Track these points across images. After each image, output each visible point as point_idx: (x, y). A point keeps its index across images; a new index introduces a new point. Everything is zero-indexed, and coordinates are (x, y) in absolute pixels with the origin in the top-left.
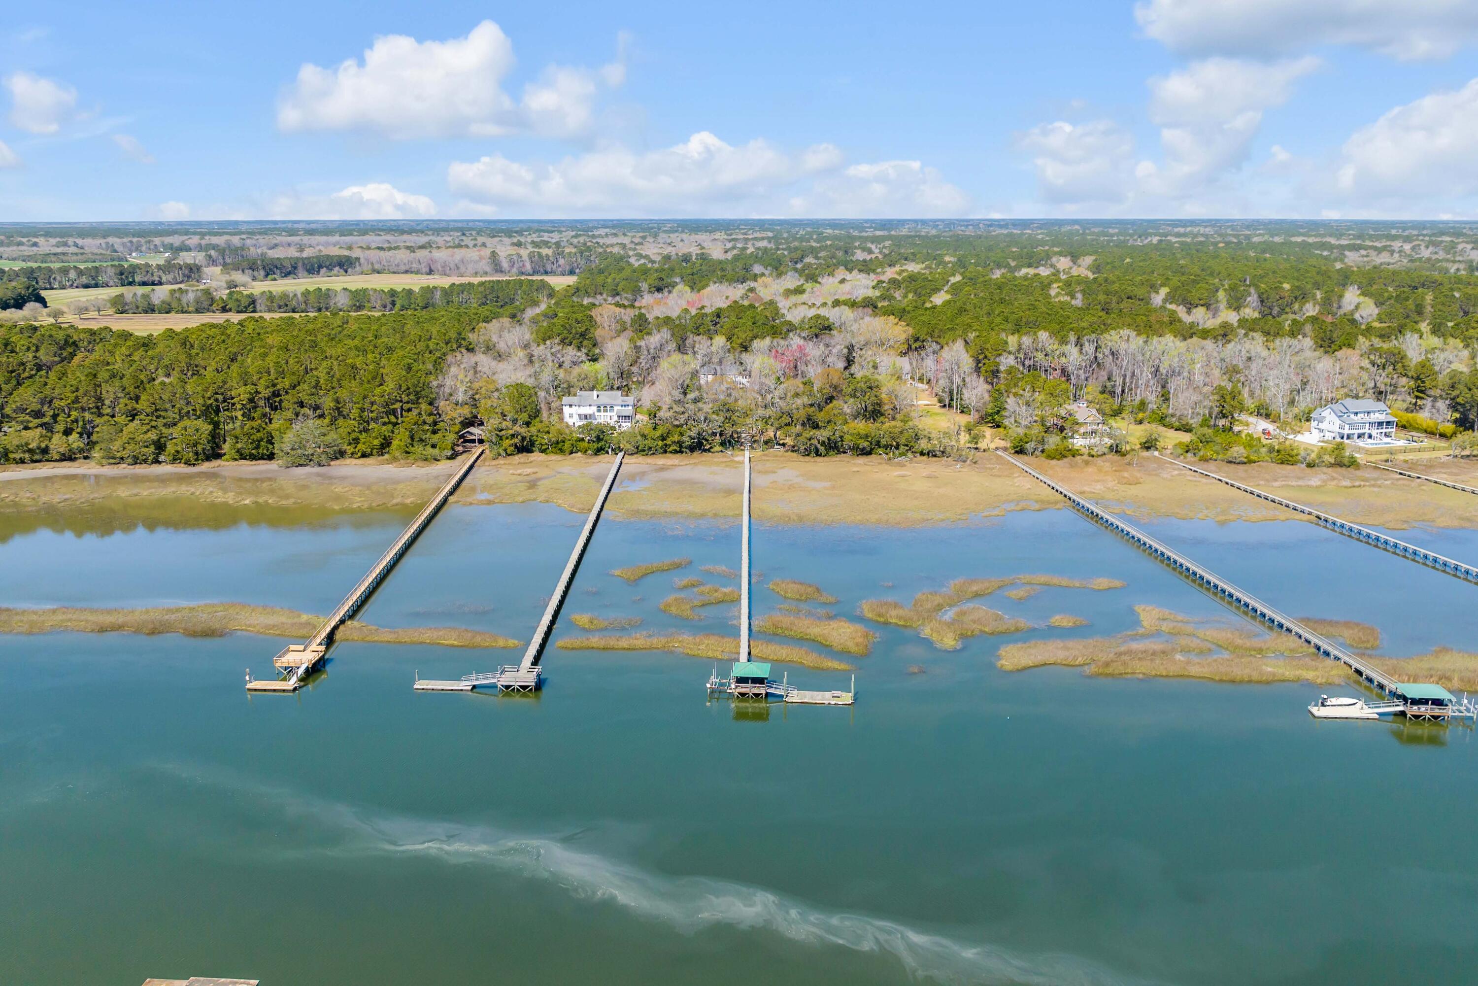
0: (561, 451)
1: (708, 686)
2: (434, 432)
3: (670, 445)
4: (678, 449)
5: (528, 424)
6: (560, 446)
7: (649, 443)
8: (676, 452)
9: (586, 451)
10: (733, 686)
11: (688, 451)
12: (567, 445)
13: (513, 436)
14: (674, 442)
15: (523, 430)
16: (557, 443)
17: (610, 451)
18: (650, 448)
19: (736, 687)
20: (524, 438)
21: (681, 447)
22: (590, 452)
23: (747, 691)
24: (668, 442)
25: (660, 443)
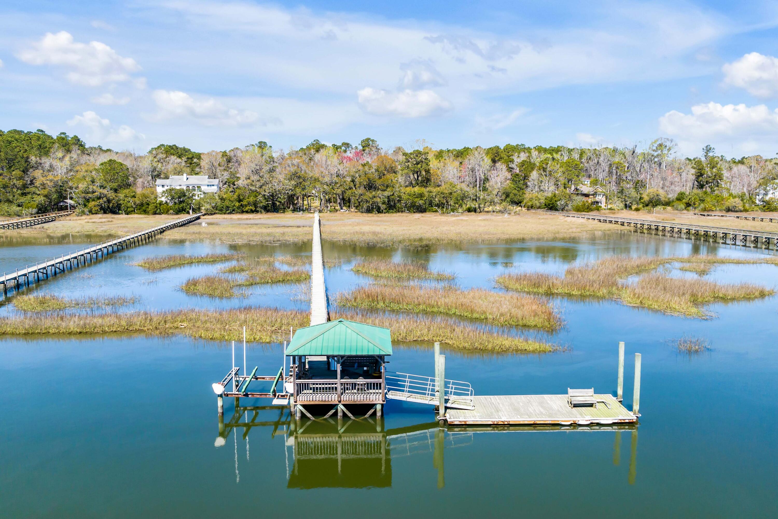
0: (145, 212)
1: (218, 388)
2: (24, 194)
3: (246, 206)
4: (254, 209)
5: (116, 191)
6: (144, 208)
7: (227, 203)
8: (252, 212)
9: (168, 211)
10: (290, 387)
11: (263, 211)
12: (151, 207)
13: (99, 198)
14: (249, 204)
15: (111, 195)
16: (142, 205)
17: (191, 211)
18: (228, 207)
19: (300, 389)
20: (109, 201)
21: (256, 207)
22: (171, 211)
23: (332, 398)
24: (244, 203)
25: (237, 204)
